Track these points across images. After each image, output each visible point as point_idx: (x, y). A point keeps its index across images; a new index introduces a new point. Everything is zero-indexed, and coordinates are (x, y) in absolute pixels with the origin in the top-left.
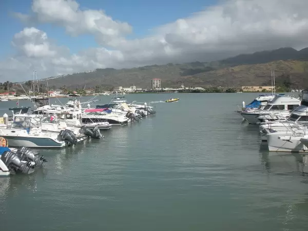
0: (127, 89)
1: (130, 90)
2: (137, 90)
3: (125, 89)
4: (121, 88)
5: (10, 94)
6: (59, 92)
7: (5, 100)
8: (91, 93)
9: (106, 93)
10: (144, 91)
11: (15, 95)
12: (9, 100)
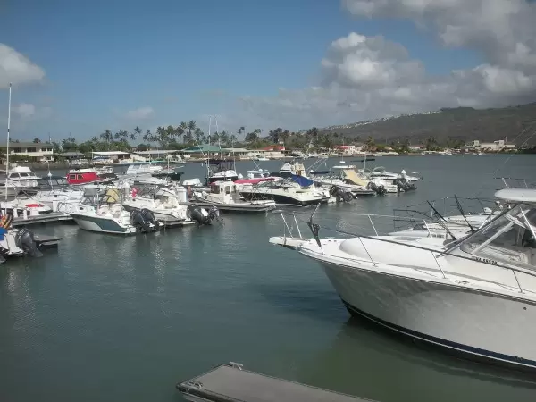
0: (487, 146)
1: (493, 147)
2: (506, 148)
3: (483, 146)
4: (477, 143)
5: (275, 150)
6: (360, 148)
7: (265, 159)
8: (420, 152)
9: (447, 152)
10: (520, 149)
11: (282, 152)
12: (272, 159)
